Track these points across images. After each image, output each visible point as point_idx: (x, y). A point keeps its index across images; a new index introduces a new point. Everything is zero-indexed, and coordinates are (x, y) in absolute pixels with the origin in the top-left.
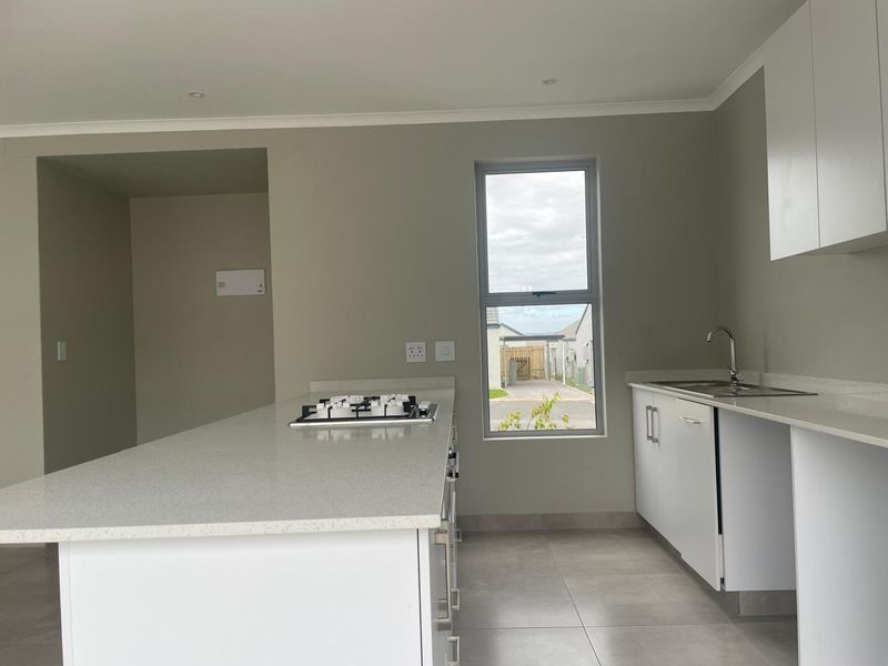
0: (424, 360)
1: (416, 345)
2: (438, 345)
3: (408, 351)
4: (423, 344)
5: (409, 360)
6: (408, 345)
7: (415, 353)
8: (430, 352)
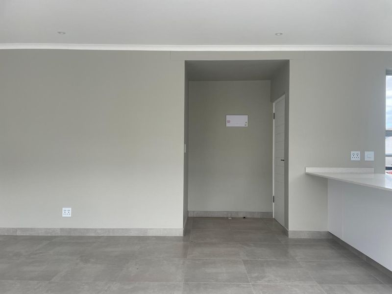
0: (359, 159)
1: (356, 152)
2: (366, 153)
3: (352, 156)
4: (359, 152)
5: (352, 159)
6: (352, 152)
7: (355, 156)
8: (363, 156)
